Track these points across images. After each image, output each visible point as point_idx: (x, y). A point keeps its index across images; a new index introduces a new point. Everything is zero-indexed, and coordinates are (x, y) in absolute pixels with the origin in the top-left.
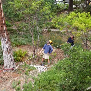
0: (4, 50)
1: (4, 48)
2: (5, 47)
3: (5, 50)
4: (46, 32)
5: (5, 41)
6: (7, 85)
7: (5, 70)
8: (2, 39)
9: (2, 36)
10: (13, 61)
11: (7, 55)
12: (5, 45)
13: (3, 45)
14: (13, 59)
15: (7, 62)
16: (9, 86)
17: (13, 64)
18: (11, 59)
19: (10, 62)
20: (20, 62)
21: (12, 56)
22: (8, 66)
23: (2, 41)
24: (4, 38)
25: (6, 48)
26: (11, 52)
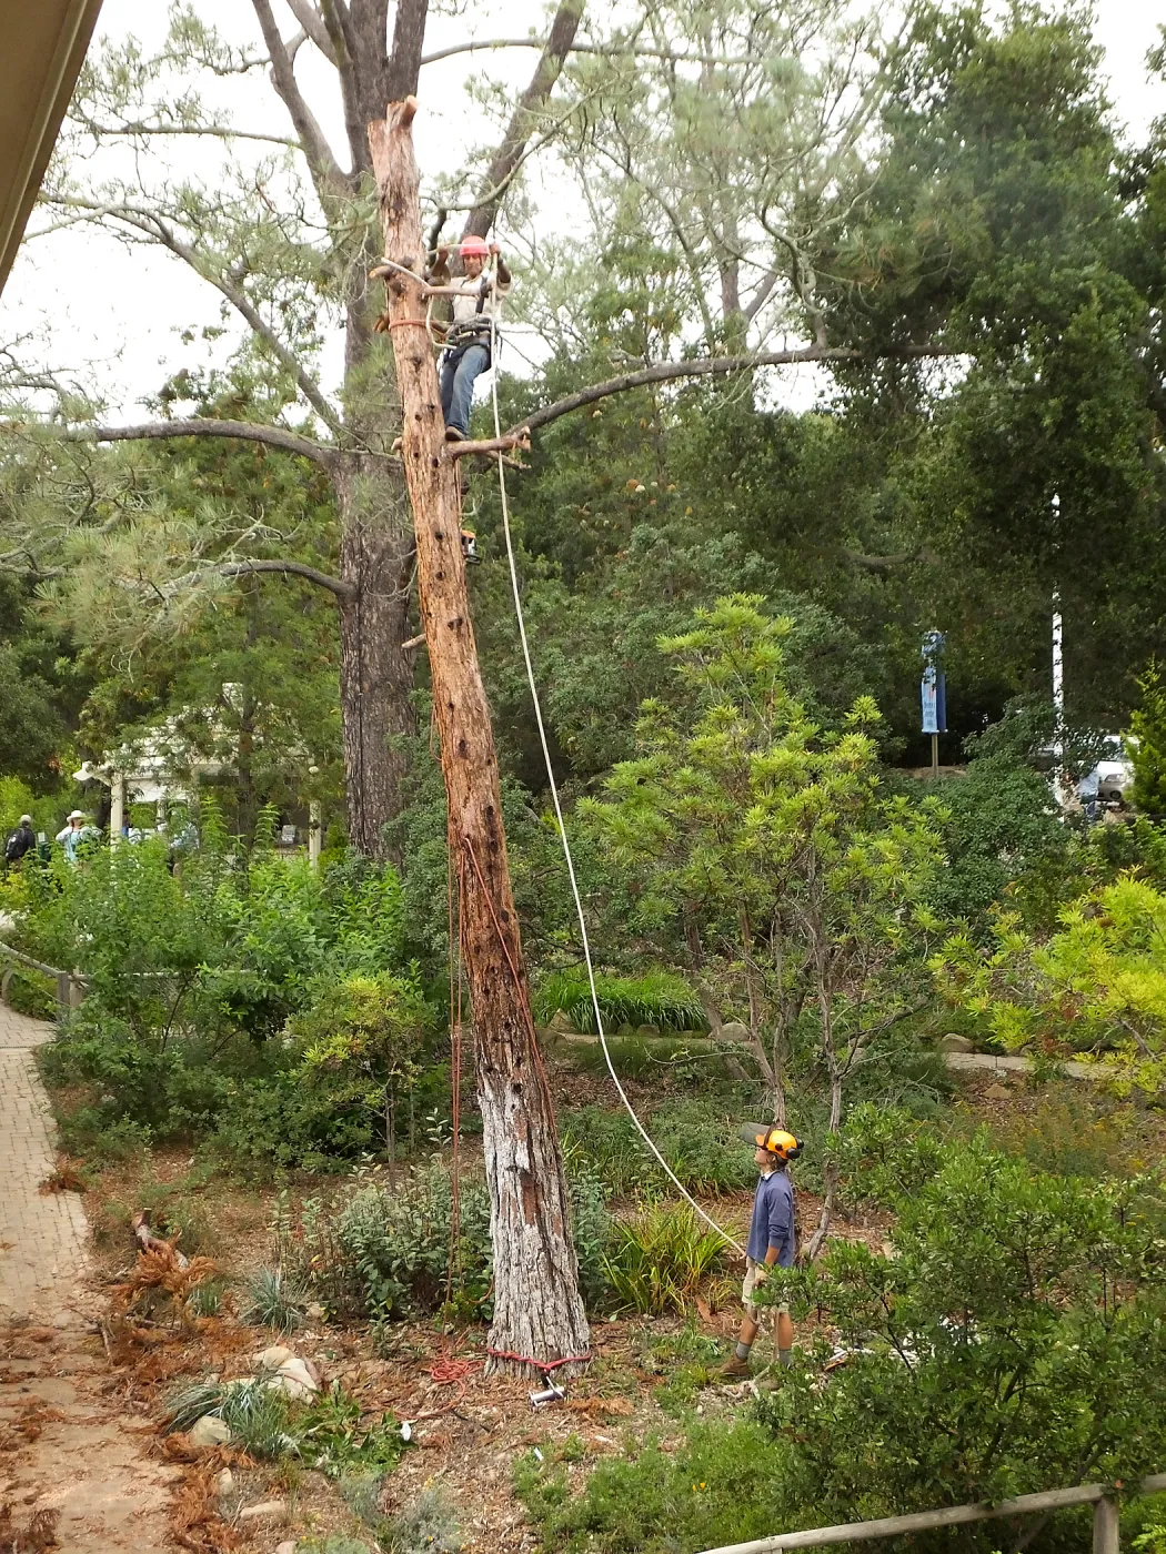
0: (501, 1181)
1: (501, 1170)
2: (504, 1162)
3: (506, 1181)
4: (1008, 1086)
5: (509, 1114)
6: (479, 1472)
7: (495, 1357)
8: (488, 1091)
9: (490, 1069)
10: (567, 1288)
11: (519, 1231)
12: (507, 1145)
13: (494, 1140)
14: (568, 1272)
15: (513, 1287)
16: (492, 1475)
17: (563, 1309)
18: (551, 1267)
19: (537, 1294)
20: (657, 1315)
21: (556, 1238)
22: (525, 1318)
23: (484, 1107)
24: (498, 1090)
25: (513, 1168)
26: (556, 1210)
